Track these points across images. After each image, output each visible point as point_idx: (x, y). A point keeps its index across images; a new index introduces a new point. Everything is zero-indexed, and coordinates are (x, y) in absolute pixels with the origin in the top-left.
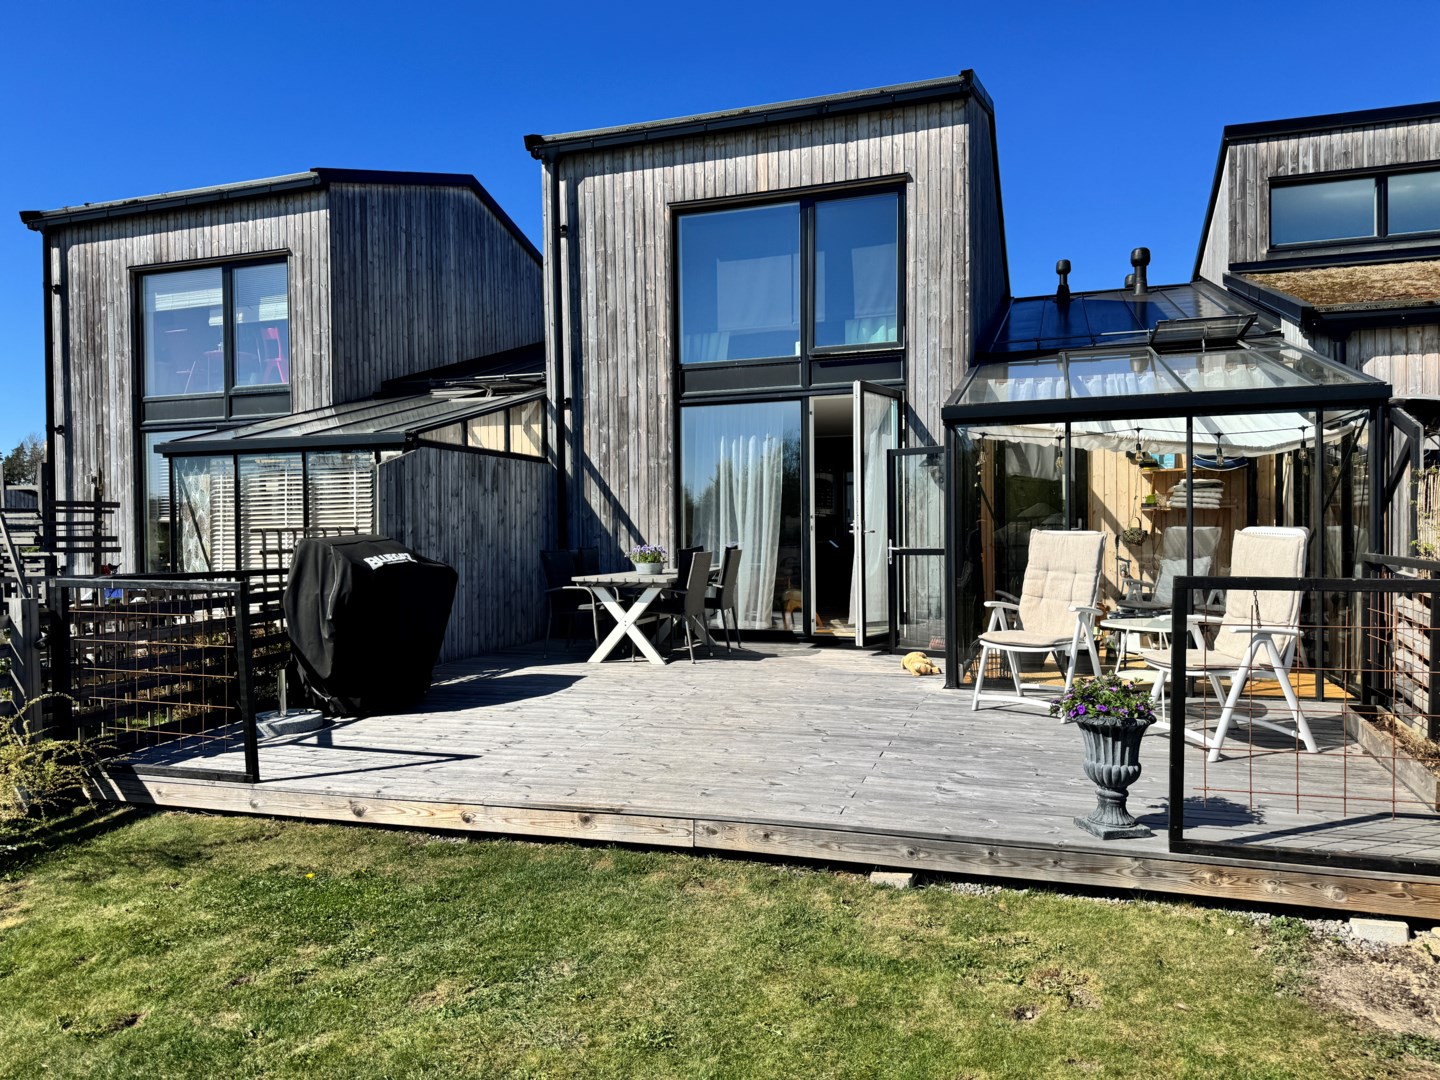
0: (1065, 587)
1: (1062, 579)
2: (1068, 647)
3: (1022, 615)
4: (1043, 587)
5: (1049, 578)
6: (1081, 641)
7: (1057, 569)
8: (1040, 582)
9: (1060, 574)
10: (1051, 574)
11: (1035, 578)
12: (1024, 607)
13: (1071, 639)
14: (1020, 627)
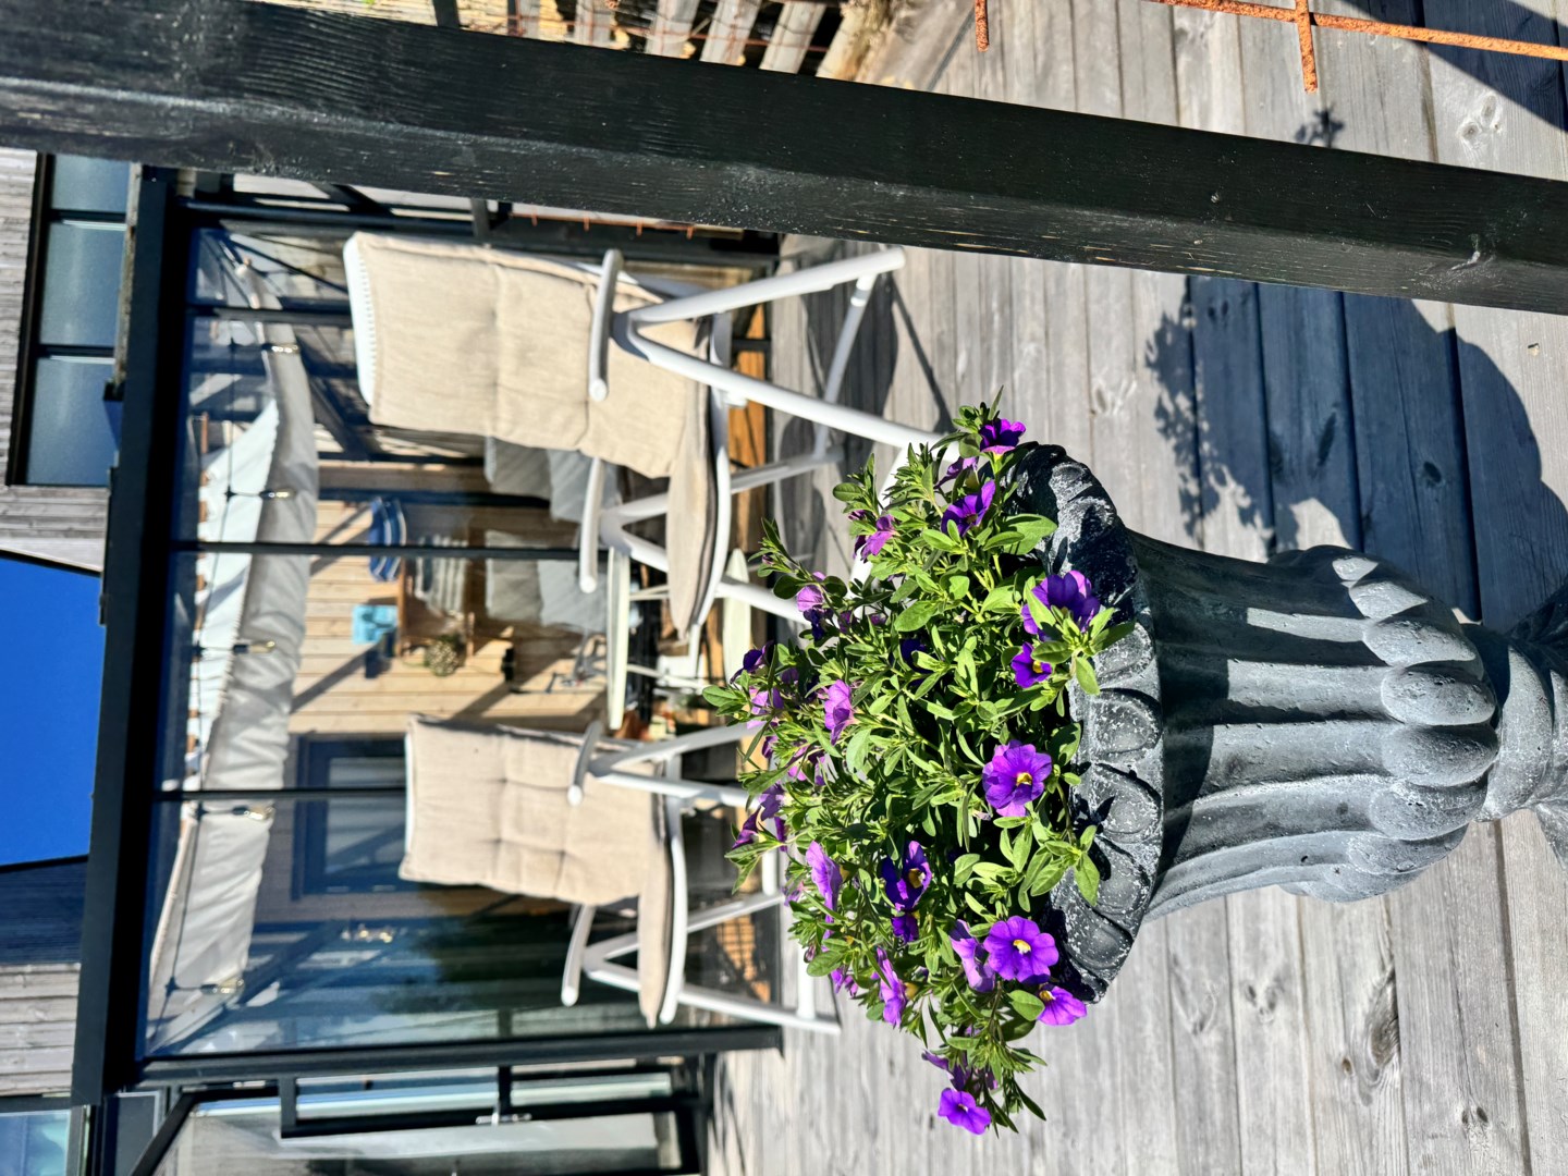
0: (537, 803)
1: (519, 809)
2: (672, 803)
3: (606, 898)
4: (536, 851)
5: (518, 838)
6: (660, 774)
7: (495, 819)
8: (527, 857)
9: (507, 815)
10: (507, 833)
11: (516, 869)
12: (586, 894)
13: (655, 797)
14: (632, 903)
